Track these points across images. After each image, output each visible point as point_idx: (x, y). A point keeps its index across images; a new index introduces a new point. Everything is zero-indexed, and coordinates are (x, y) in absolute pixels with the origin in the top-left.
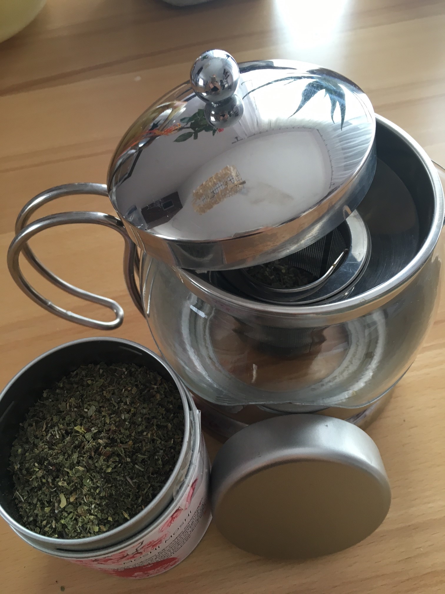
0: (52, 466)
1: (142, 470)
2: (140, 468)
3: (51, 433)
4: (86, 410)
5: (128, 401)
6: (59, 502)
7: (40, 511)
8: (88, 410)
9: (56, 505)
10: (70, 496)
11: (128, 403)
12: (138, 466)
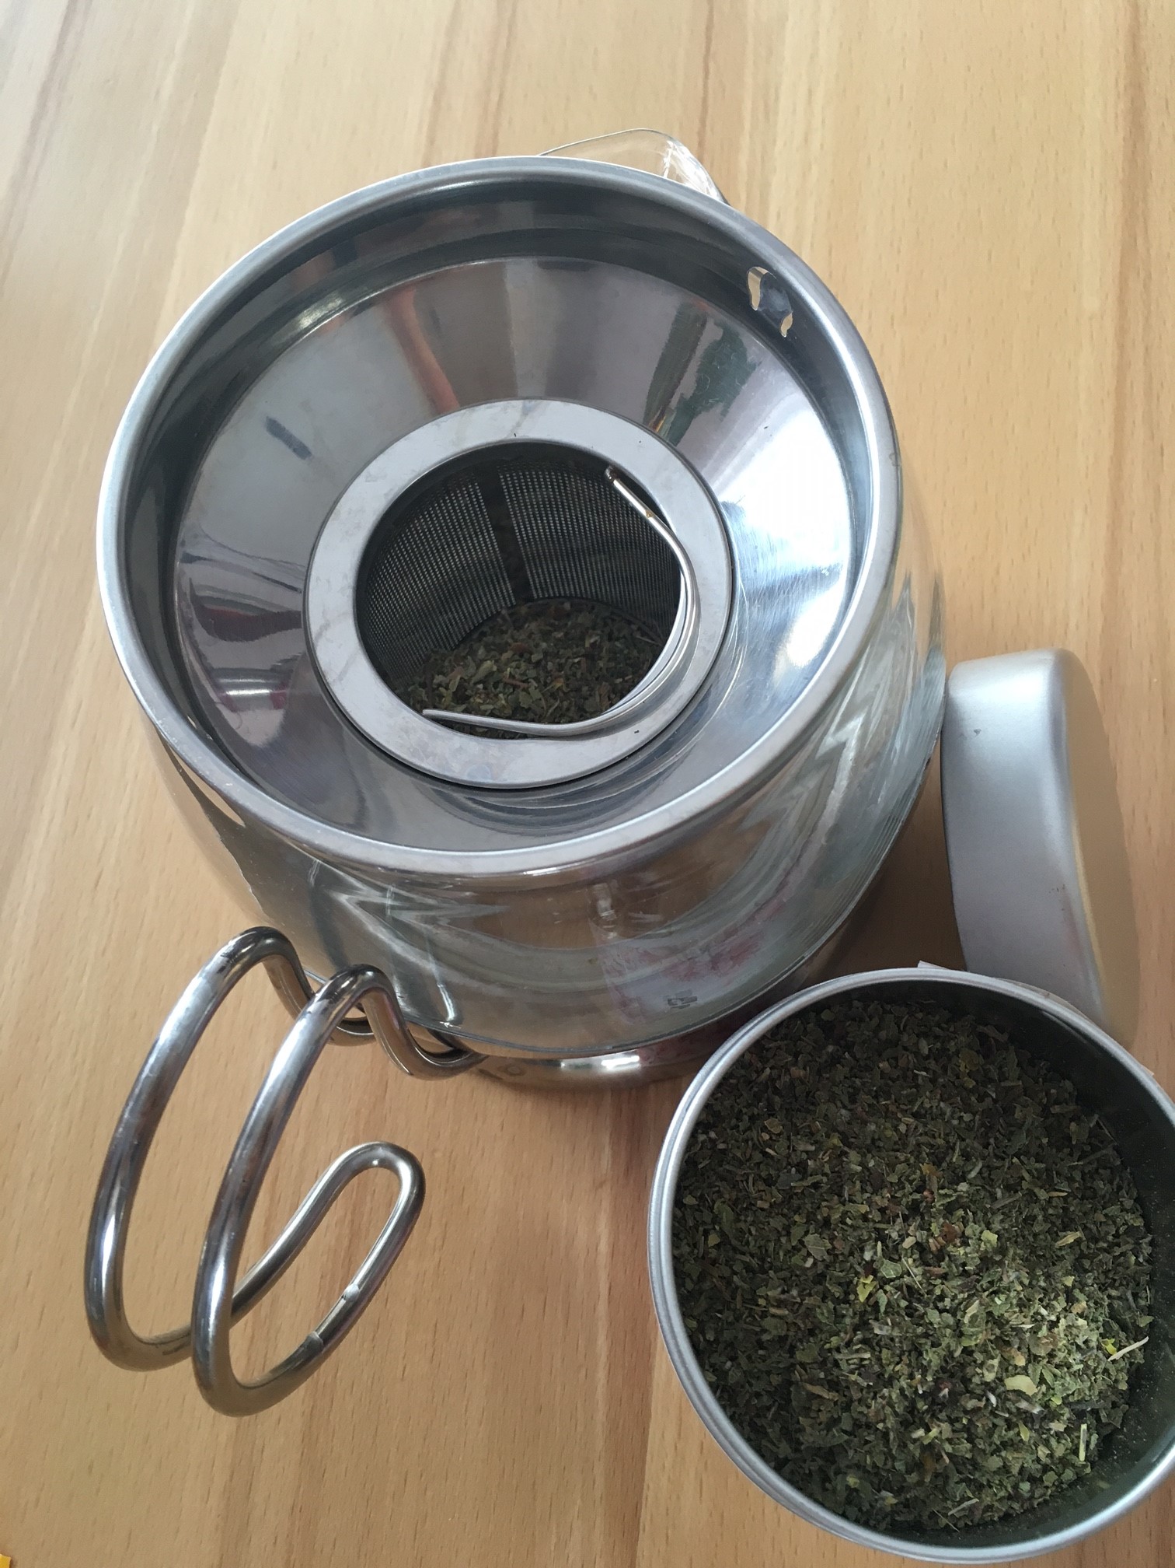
0: (941, 1390)
1: (980, 1165)
2: (977, 1169)
3: (852, 1372)
4: (809, 1263)
5: (804, 1146)
6: (1019, 1394)
7: (1019, 1455)
8: (809, 1255)
9: (1024, 1405)
10: (1011, 1362)
11: (813, 1148)
12: (971, 1170)
